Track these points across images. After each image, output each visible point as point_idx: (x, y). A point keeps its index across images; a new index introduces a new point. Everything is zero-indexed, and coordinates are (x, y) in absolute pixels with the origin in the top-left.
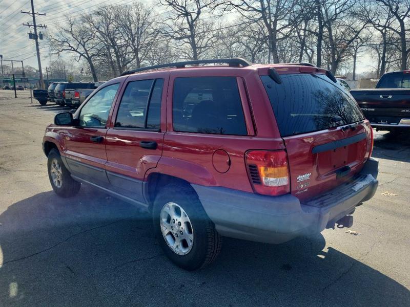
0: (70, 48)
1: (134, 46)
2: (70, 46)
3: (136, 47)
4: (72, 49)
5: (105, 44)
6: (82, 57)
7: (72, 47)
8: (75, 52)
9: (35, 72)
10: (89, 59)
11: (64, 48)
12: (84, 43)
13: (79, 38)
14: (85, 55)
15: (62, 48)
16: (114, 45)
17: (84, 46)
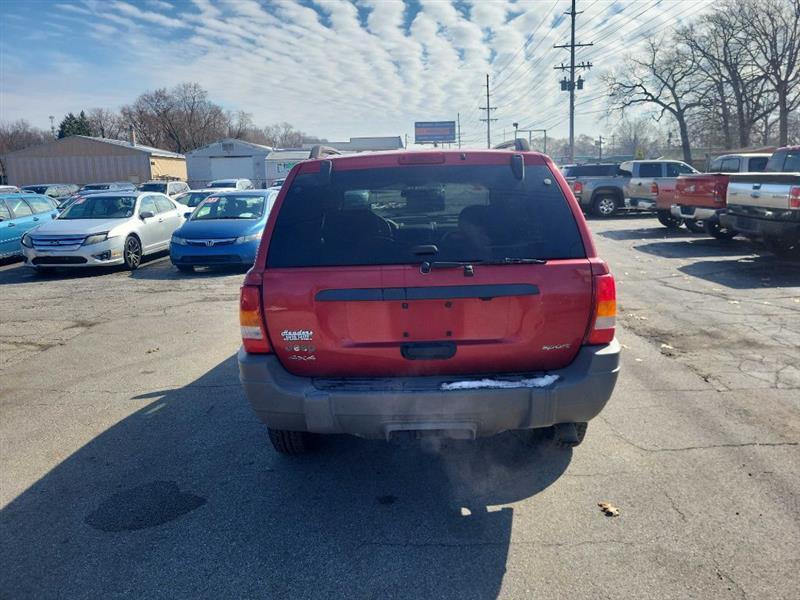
0: (645, 97)
1: (778, 77)
2: (646, 93)
3: (783, 78)
4: (650, 98)
5: (715, 80)
6: (667, 111)
7: (650, 94)
8: (654, 104)
9: (594, 144)
10: (679, 115)
11: (636, 97)
12: (675, 83)
13: (666, 75)
14: (674, 107)
15: (631, 99)
16: (736, 80)
17: (673, 89)
